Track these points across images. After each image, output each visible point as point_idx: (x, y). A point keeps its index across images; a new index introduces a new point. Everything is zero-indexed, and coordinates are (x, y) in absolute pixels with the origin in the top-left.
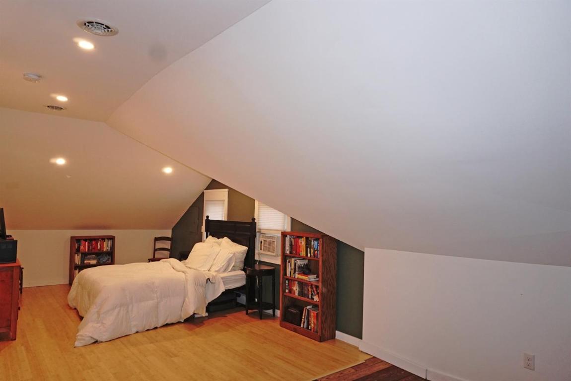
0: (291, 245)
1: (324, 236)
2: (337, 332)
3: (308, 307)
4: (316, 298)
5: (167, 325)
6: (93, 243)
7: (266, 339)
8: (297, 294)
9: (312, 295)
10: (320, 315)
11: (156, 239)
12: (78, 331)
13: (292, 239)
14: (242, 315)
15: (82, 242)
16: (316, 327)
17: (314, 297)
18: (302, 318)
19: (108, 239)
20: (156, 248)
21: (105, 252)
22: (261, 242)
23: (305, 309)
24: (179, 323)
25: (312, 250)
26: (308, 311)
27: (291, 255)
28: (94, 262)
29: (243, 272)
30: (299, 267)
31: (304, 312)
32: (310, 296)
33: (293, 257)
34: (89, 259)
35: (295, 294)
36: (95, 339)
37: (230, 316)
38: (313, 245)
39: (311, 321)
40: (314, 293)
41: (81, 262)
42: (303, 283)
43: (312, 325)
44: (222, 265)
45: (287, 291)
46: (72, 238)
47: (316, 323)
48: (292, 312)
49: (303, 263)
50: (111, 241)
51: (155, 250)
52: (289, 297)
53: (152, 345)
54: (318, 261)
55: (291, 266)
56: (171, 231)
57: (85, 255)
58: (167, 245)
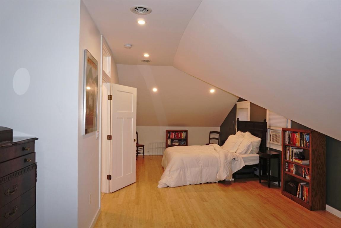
0: (289, 138)
1: (313, 131)
2: (327, 206)
3: (302, 184)
4: (308, 178)
5: (207, 183)
6: (177, 134)
7: (268, 201)
8: (294, 173)
9: (305, 175)
10: (310, 191)
11: (211, 133)
12: (160, 180)
13: (290, 133)
14: (257, 183)
15: (171, 133)
16: (308, 199)
17: (306, 177)
18: (297, 191)
19: (184, 132)
20: (211, 138)
21: (183, 139)
22: (271, 135)
23: (299, 184)
24: (215, 183)
25: (305, 142)
26: (302, 186)
27: (289, 145)
28: (177, 144)
29: (258, 155)
30: (295, 154)
31: (299, 186)
32: (303, 175)
33: (291, 147)
34: (175, 142)
35: (292, 172)
36: (167, 185)
37: (248, 183)
38: (305, 138)
39: (304, 194)
40: (306, 173)
41: (171, 144)
42: (298, 165)
43: (305, 197)
44: (244, 149)
45: (287, 170)
46: (167, 131)
47: (308, 196)
48: (290, 186)
49: (299, 151)
50: (186, 133)
51: (210, 139)
52: (288, 174)
53: (196, 193)
54: (309, 150)
55: (289, 153)
56: (220, 128)
57: (172, 141)
58: (217, 136)
